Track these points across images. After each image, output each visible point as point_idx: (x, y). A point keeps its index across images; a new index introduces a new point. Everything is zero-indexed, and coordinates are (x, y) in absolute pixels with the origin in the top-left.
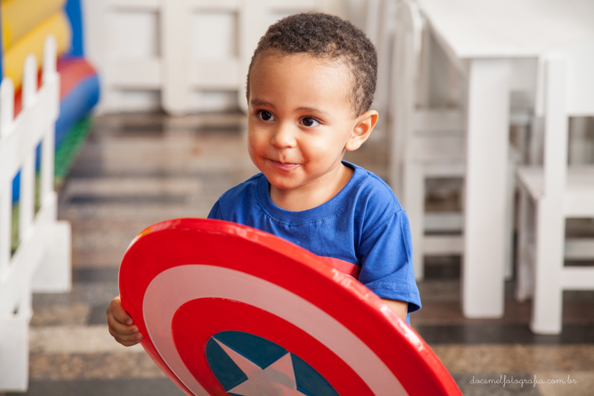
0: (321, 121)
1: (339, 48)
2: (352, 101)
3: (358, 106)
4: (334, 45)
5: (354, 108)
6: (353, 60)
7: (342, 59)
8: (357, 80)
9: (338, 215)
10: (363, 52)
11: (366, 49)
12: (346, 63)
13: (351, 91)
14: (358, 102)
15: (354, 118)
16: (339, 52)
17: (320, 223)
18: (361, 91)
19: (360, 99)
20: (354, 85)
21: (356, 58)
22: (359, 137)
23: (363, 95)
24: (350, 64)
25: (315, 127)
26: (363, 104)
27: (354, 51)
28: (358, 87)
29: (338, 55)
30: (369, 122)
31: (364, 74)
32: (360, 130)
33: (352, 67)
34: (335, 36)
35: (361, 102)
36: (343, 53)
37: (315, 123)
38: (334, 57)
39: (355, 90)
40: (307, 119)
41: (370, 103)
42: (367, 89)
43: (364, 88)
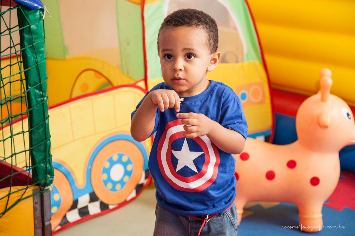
0: (195, 56)
1: (199, 22)
2: (209, 46)
3: (211, 48)
4: (197, 21)
5: (209, 49)
6: (206, 27)
7: (201, 26)
8: (209, 36)
9: (202, 102)
10: (210, 24)
11: (211, 22)
12: (203, 28)
13: (208, 41)
14: (211, 46)
15: (210, 54)
16: (199, 23)
17: (193, 104)
18: (212, 41)
19: (212, 45)
20: (208, 38)
21: (208, 26)
22: (213, 65)
23: (213, 43)
24: (205, 29)
25: (192, 59)
26: (213, 47)
27: (206, 23)
28: (211, 39)
29: (199, 25)
30: (217, 57)
31: (212, 33)
32: (213, 62)
33: (206, 30)
34: (196, 17)
35: (212, 46)
36: (202, 24)
37: (193, 57)
38: (197, 26)
39: (209, 41)
40: (189, 55)
41: (217, 48)
42: (215, 40)
43: (213, 40)
